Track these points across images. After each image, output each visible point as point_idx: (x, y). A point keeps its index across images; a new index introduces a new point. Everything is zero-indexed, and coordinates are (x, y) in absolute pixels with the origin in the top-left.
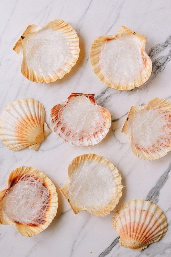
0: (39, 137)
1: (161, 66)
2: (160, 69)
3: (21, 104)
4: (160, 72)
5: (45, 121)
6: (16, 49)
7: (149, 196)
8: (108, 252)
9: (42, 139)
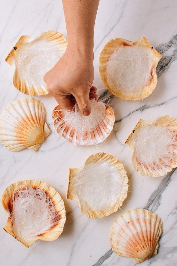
0: (38, 137)
1: (164, 66)
2: (163, 70)
3: (21, 104)
4: (163, 73)
5: (45, 121)
6: (9, 60)
7: (151, 199)
8: (108, 256)
9: (42, 140)
